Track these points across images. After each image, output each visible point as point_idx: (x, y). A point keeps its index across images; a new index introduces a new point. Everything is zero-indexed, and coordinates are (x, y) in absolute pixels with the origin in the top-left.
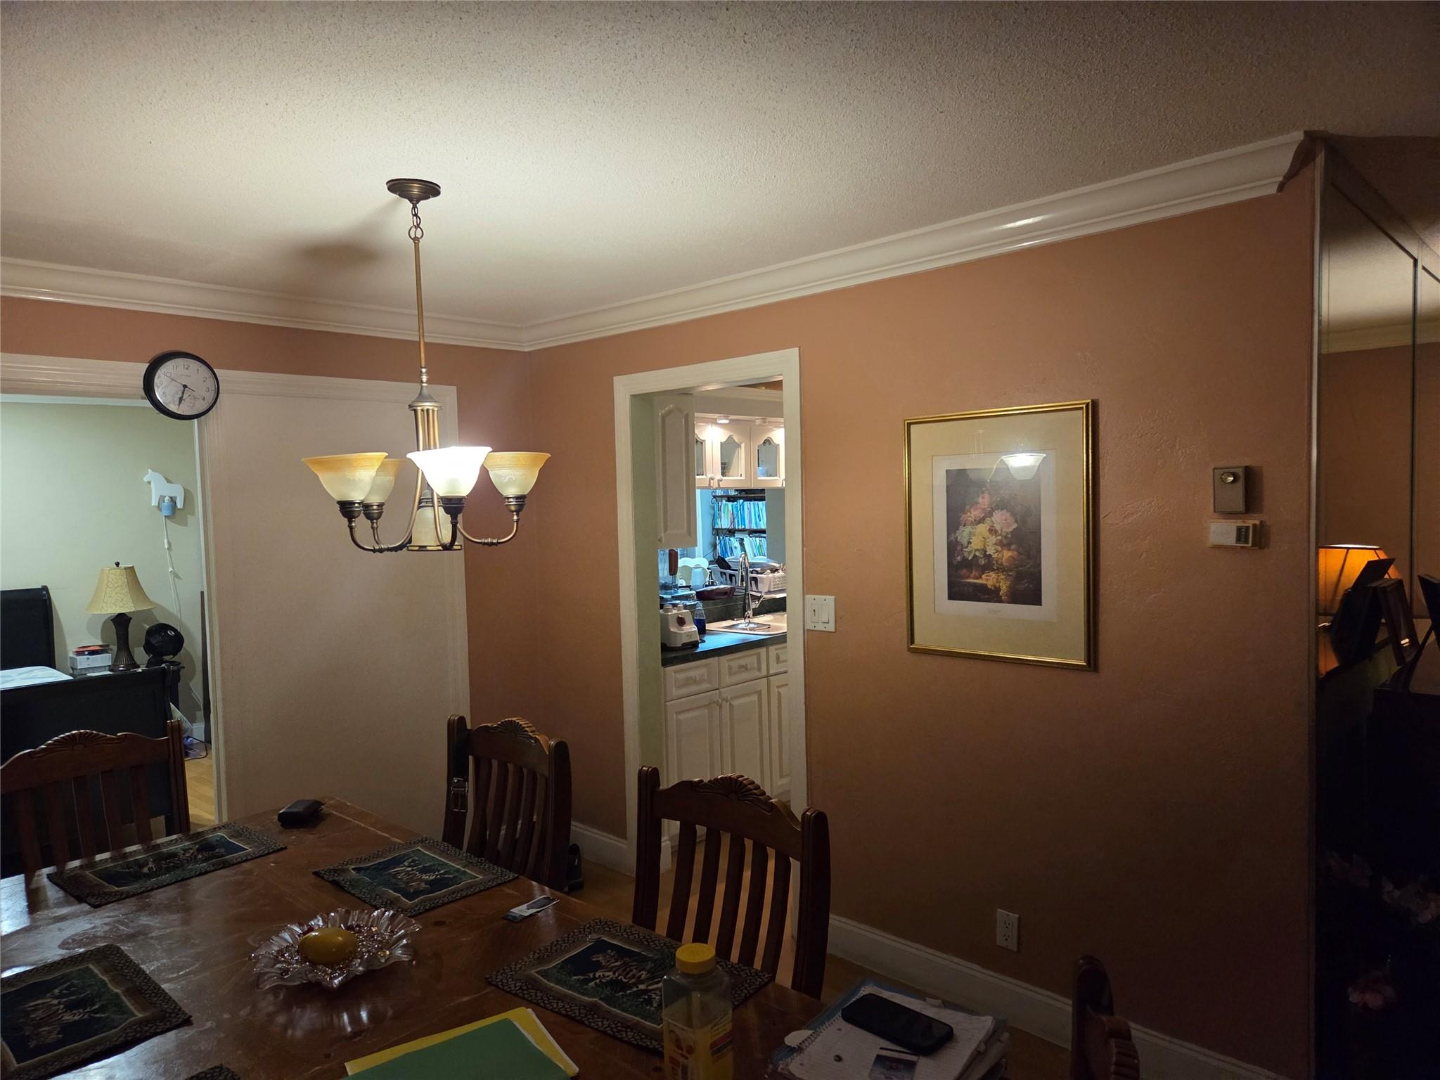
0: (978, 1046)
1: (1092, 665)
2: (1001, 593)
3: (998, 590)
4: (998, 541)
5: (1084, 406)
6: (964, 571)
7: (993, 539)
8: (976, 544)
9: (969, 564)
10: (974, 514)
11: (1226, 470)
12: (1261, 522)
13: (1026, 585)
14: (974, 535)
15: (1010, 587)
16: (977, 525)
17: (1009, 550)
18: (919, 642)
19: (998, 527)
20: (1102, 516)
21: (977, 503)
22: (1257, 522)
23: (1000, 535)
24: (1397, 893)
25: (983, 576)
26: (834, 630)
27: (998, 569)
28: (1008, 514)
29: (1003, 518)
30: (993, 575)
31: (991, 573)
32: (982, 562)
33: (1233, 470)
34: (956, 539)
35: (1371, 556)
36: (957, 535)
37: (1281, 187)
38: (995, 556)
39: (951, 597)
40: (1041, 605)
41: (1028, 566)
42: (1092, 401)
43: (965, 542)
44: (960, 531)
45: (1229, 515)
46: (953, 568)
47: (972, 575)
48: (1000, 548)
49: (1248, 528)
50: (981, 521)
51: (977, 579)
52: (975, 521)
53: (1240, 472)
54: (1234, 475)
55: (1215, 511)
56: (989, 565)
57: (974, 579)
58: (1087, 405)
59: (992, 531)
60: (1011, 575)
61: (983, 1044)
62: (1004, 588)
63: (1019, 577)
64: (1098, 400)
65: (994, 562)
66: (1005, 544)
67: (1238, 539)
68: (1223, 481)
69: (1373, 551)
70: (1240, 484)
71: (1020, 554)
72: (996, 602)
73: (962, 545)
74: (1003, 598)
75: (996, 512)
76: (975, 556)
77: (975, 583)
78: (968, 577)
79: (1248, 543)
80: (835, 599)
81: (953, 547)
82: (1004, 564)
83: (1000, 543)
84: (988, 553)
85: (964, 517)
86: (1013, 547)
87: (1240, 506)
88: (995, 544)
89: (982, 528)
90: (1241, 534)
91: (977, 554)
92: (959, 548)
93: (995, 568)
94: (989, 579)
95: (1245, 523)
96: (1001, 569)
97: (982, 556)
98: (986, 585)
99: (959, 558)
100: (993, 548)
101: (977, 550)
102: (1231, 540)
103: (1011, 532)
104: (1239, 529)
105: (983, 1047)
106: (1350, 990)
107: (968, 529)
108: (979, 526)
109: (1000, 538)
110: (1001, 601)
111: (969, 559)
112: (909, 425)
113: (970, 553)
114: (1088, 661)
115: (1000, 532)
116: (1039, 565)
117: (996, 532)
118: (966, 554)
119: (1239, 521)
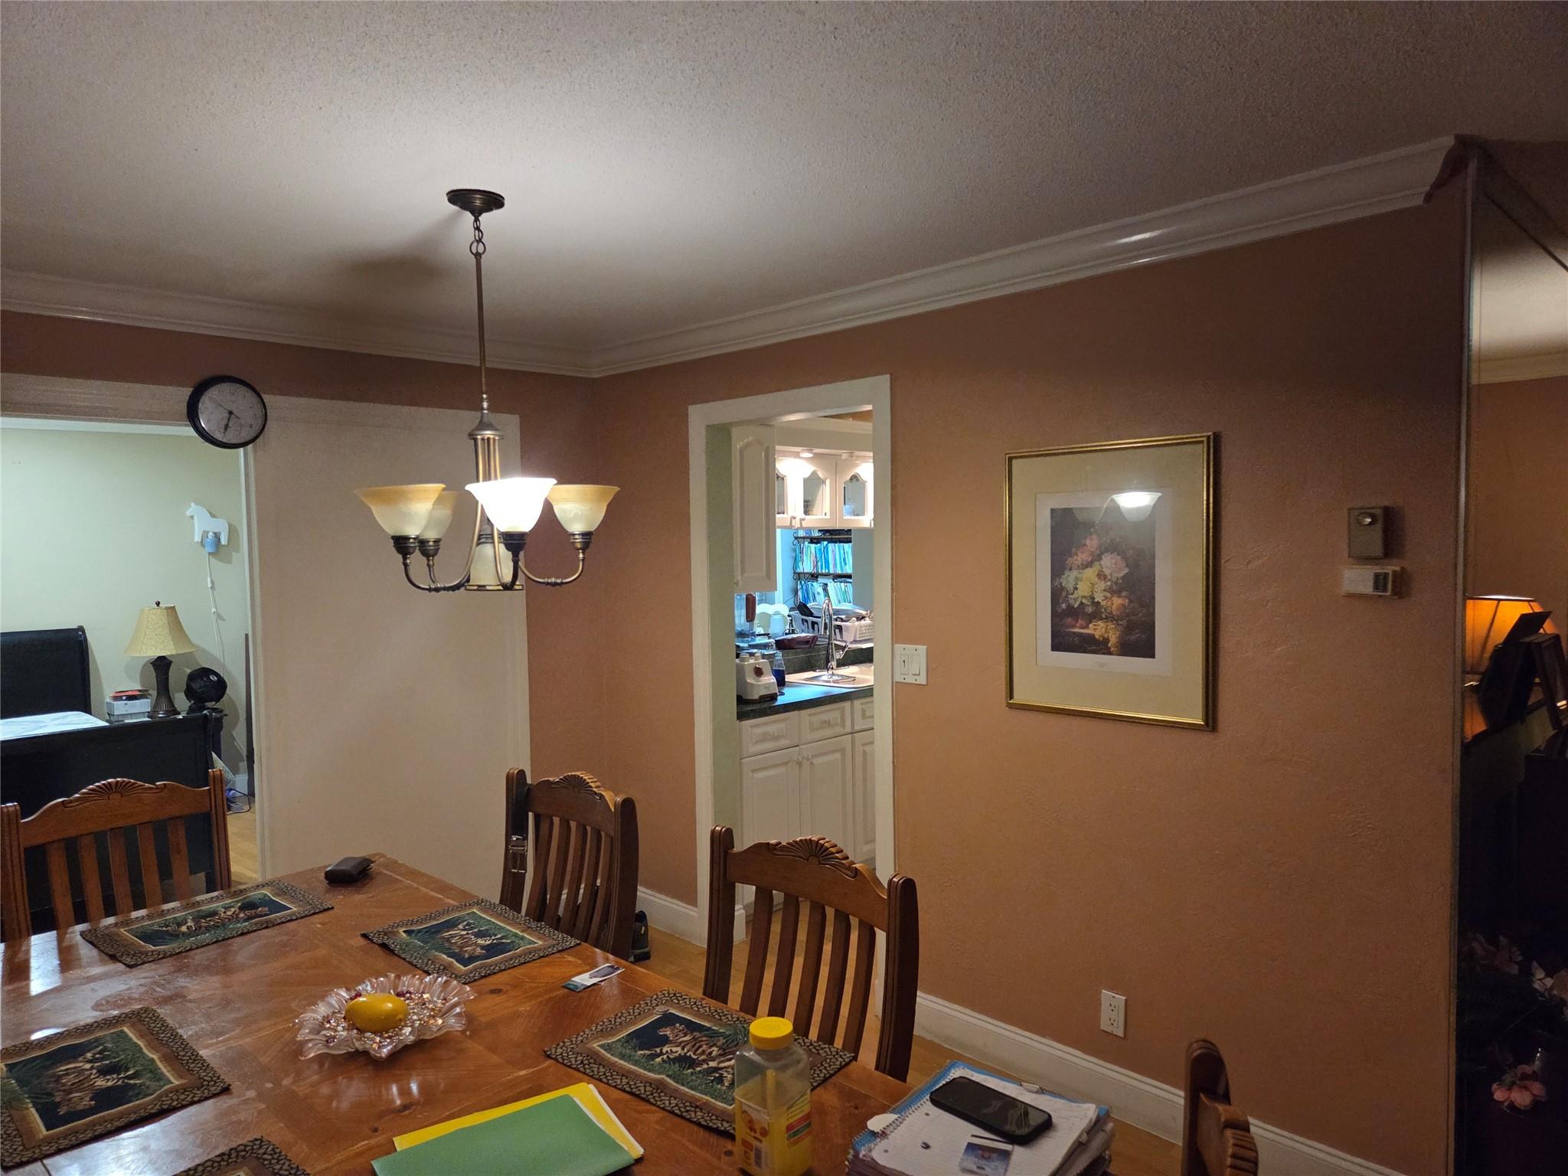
0: (1080, 1136)
1: (1210, 724)
2: (1109, 645)
3: (1106, 641)
4: (1107, 588)
5: (1205, 439)
6: (1070, 619)
7: (1102, 585)
8: (1083, 589)
9: (1074, 613)
10: (1082, 557)
11: (1362, 511)
12: (1402, 568)
13: (1138, 635)
14: (1081, 581)
15: (1120, 637)
16: (1083, 569)
17: (1119, 597)
18: (1019, 697)
19: (1107, 572)
20: (1223, 561)
21: (1085, 545)
22: (1398, 569)
23: (1110, 580)
24: (1549, 982)
25: (1090, 625)
26: (925, 683)
27: (1107, 618)
28: (1119, 557)
29: (1114, 561)
30: (1101, 624)
31: (1099, 622)
32: (1090, 610)
33: (1371, 511)
34: (1061, 584)
35: (1525, 609)
36: (1061, 580)
37: (1429, 197)
38: (1103, 603)
39: (1055, 648)
40: (1153, 656)
41: (1140, 615)
42: (1214, 433)
43: (1070, 586)
44: (1066, 576)
45: (1366, 560)
46: (1057, 616)
47: (1078, 625)
48: (1109, 595)
49: (1386, 575)
50: (1089, 565)
51: (1083, 628)
52: (1082, 564)
53: (1379, 512)
54: (1372, 516)
55: (1349, 557)
56: (1097, 613)
57: (1080, 628)
58: (1209, 437)
59: (1101, 576)
60: (1122, 625)
61: (1085, 1134)
62: (1113, 639)
63: (1129, 629)
64: (1221, 432)
65: (1103, 610)
66: (1115, 591)
67: (1376, 587)
68: (1360, 523)
69: (1526, 603)
70: (1379, 526)
71: (1131, 602)
72: (1104, 654)
73: (1067, 591)
74: (1112, 649)
75: (1106, 554)
76: (1081, 603)
77: (1082, 633)
78: (1074, 626)
79: (1386, 592)
80: (927, 649)
81: (1057, 594)
82: (1114, 613)
83: (1110, 590)
84: (1096, 600)
85: (1070, 561)
86: (1124, 594)
87: (1377, 549)
88: (1104, 590)
89: (1090, 573)
90: (1380, 582)
91: (1084, 601)
92: (1064, 594)
93: (1104, 617)
94: (1097, 629)
95: (1383, 569)
96: (1110, 618)
97: (1089, 603)
98: (1094, 635)
99: (1064, 606)
100: (1102, 595)
101: (1083, 597)
102: (1368, 588)
103: (1123, 578)
104: (1377, 576)
105: (1085, 1137)
106: (1495, 1086)
107: (1074, 574)
108: (1087, 570)
109: (1109, 583)
110: (1110, 653)
111: (1075, 606)
112: (1010, 459)
113: (1076, 600)
114: (1206, 719)
115: (1109, 577)
116: (1153, 614)
117: (1105, 577)
118: (1072, 602)
119: (1377, 567)
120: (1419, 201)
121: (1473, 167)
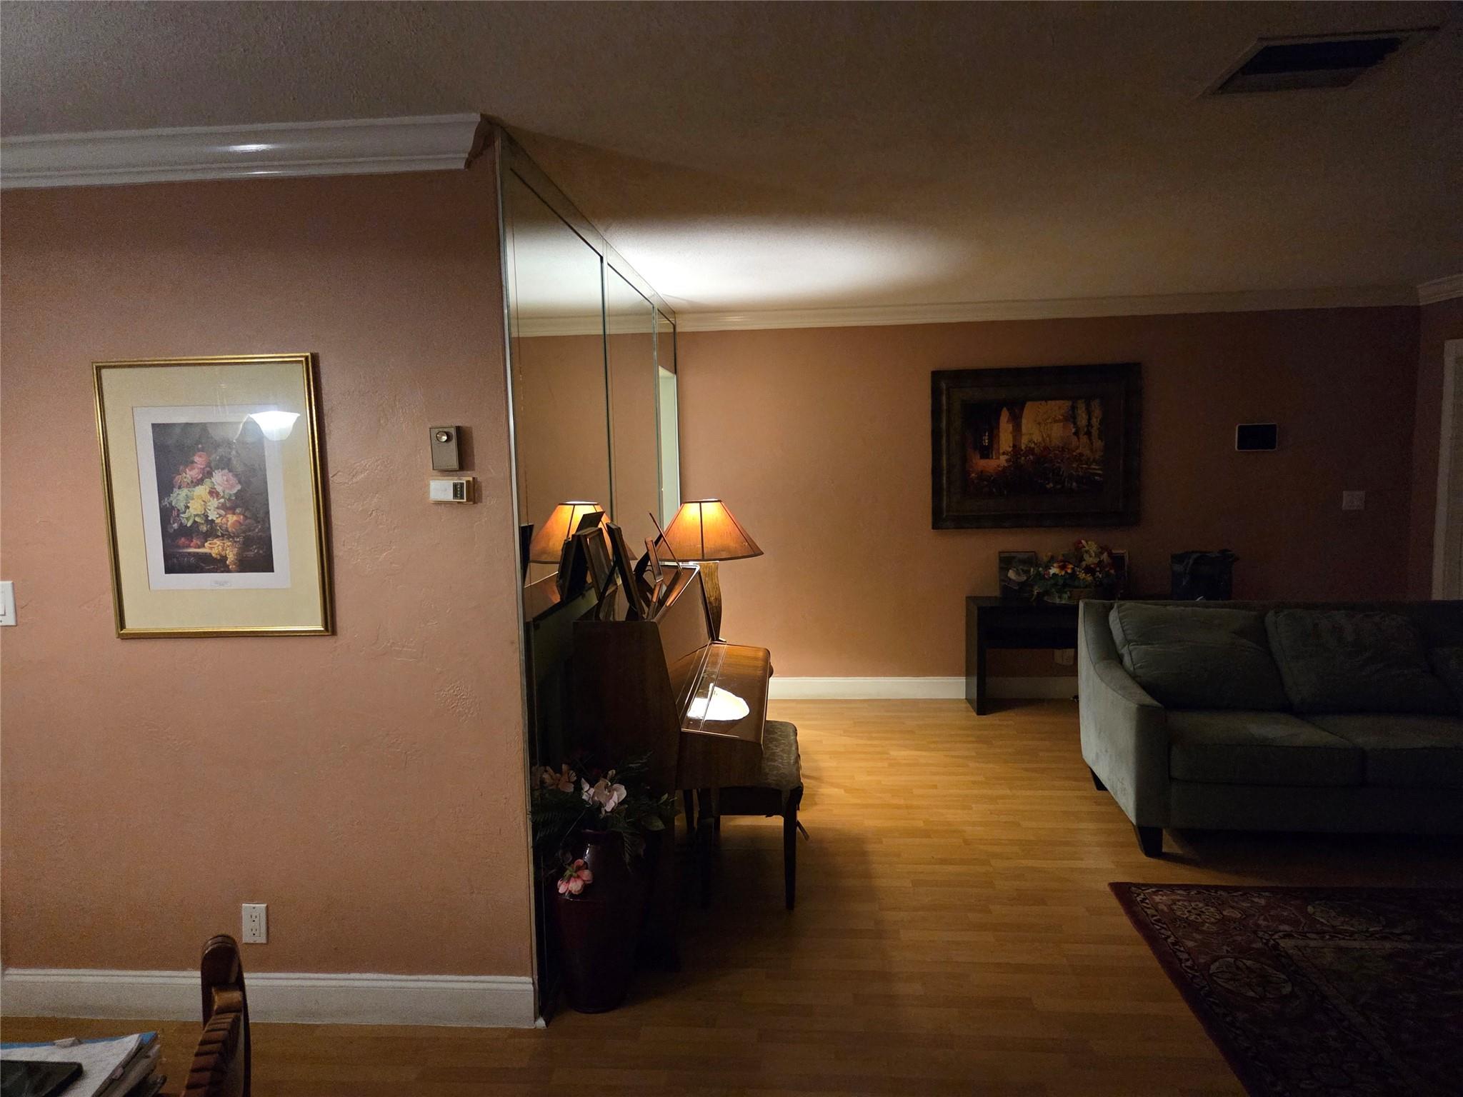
0: (114, 1071)
1: (330, 629)
2: (228, 562)
3: (224, 558)
4: (220, 505)
5: (303, 359)
6: (183, 539)
7: (214, 503)
8: (195, 508)
9: (189, 532)
10: (191, 474)
11: (441, 430)
12: (474, 478)
13: (256, 551)
14: (193, 499)
15: (238, 554)
16: (194, 487)
17: (234, 514)
18: (132, 625)
19: (219, 489)
20: (330, 475)
21: (193, 462)
22: (471, 479)
23: (223, 497)
24: (592, 791)
25: (206, 544)
26: (13, 623)
27: (223, 535)
28: (230, 474)
29: (225, 478)
30: (217, 542)
31: (215, 541)
32: (204, 528)
33: (446, 430)
34: (170, 504)
36: (171, 499)
37: (469, 163)
38: (218, 521)
39: (169, 570)
40: (273, 571)
41: (257, 530)
42: (312, 354)
43: (181, 506)
44: (175, 495)
45: (446, 472)
46: (170, 538)
47: (192, 545)
48: (222, 512)
49: (462, 484)
50: (200, 482)
51: (199, 547)
52: (192, 482)
53: (453, 431)
54: (448, 434)
55: (433, 469)
56: (212, 531)
57: (195, 548)
58: (307, 358)
59: (213, 493)
60: (238, 542)
61: (121, 1069)
62: (231, 557)
63: (247, 543)
64: (318, 353)
65: (218, 528)
66: (229, 508)
67: (455, 495)
68: (438, 439)
70: (454, 443)
71: (246, 517)
72: (222, 572)
73: (178, 510)
74: (230, 567)
75: (216, 471)
76: (195, 522)
77: (198, 553)
78: (189, 546)
79: (463, 499)
80: (13, 584)
81: (167, 514)
82: (230, 530)
83: (223, 507)
84: (210, 518)
85: (178, 479)
86: (238, 511)
87: (454, 463)
88: (218, 508)
89: (201, 491)
90: (457, 490)
91: (197, 519)
92: (175, 513)
93: (220, 535)
94: (213, 548)
95: (460, 480)
96: (226, 535)
97: (203, 522)
98: (210, 554)
99: (175, 526)
100: (216, 513)
101: (196, 516)
102: (449, 496)
103: (236, 494)
104: (455, 486)
105: (120, 1071)
106: (559, 882)
107: (184, 492)
108: (197, 488)
109: (222, 500)
110: (228, 571)
111: (189, 525)
112: (99, 369)
113: (188, 519)
114: (326, 625)
115: (222, 495)
116: (269, 528)
117: (217, 494)
118: (184, 521)
119: (456, 478)
120: (461, 165)
121: (498, 143)
